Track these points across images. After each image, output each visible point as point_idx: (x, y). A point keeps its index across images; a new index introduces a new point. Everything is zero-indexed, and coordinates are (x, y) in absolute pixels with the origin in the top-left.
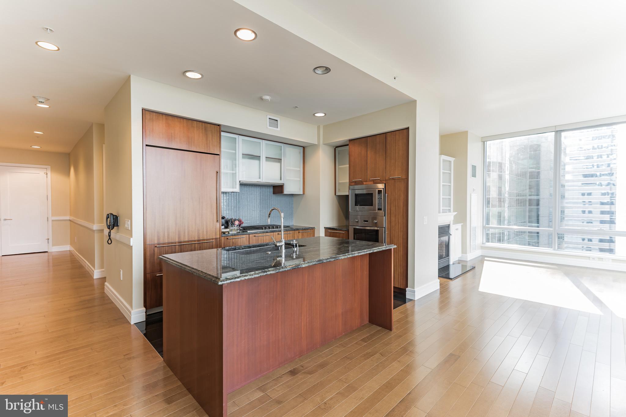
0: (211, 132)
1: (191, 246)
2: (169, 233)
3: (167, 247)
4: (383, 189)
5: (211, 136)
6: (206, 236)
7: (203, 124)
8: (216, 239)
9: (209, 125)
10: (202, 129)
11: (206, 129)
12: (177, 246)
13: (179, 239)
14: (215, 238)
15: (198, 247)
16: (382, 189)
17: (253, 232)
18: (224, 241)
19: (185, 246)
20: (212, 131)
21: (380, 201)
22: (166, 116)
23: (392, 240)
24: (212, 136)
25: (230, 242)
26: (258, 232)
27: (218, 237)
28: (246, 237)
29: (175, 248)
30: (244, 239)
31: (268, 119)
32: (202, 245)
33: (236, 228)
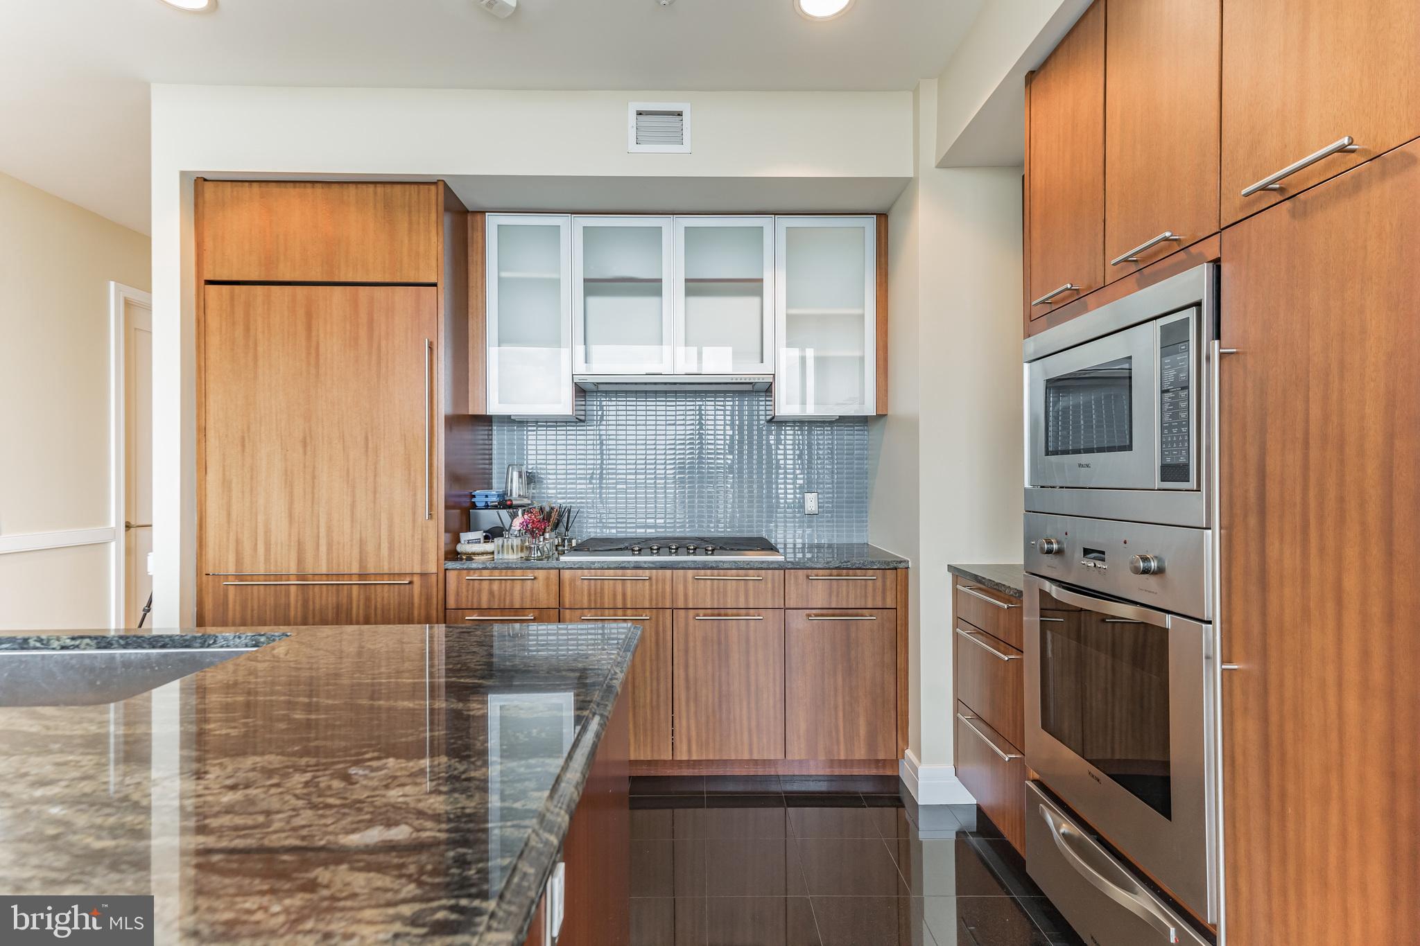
0: (407, 209)
1: (338, 591)
2: (270, 545)
3: (262, 587)
4: (1198, 304)
5: (406, 225)
6: (389, 563)
7: (380, 189)
8: (424, 575)
9: (398, 188)
10: (375, 207)
11: (388, 206)
12: (293, 589)
13: (298, 569)
14: (419, 572)
15: (359, 596)
16: (1191, 313)
17: (574, 563)
18: (458, 587)
19: (317, 588)
20: (410, 207)
21: (1175, 405)
22: (260, 187)
23: (1274, 741)
24: (410, 223)
25: (480, 591)
26: (593, 563)
27: (432, 568)
28: (548, 578)
29: (288, 595)
30: (540, 585)
31: (632, 116)
32: (376, 591)
33: (516, 542)
